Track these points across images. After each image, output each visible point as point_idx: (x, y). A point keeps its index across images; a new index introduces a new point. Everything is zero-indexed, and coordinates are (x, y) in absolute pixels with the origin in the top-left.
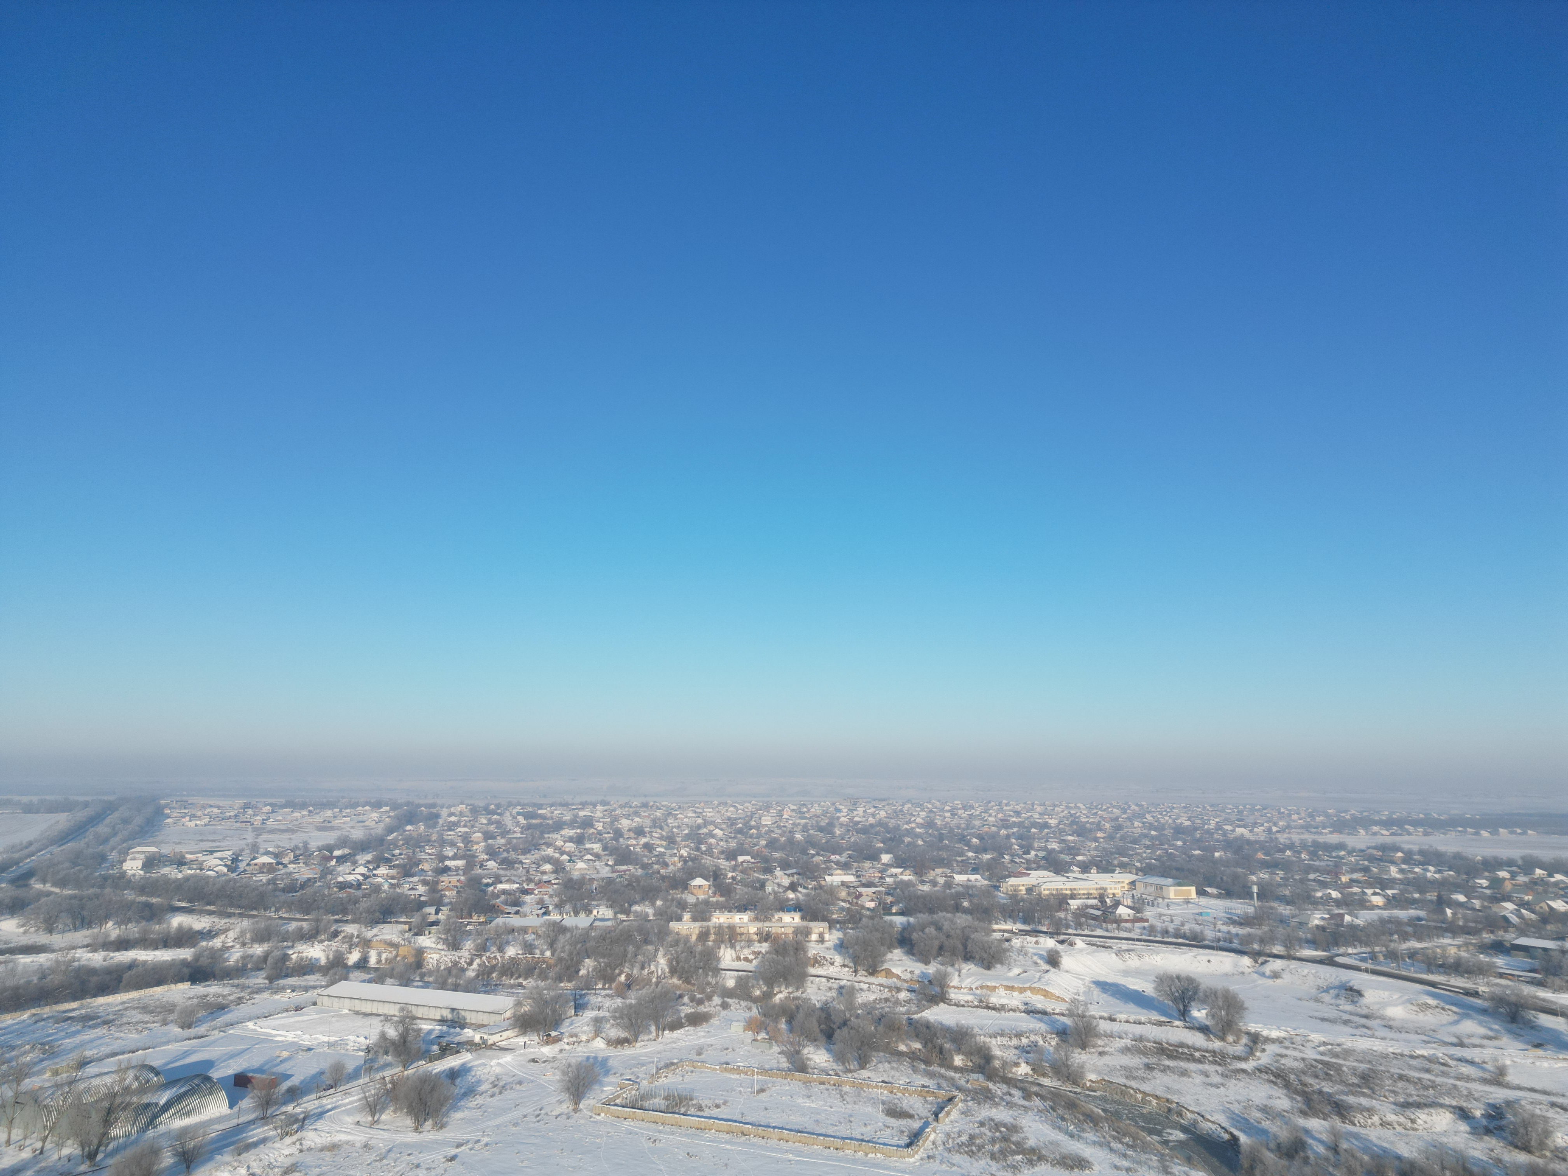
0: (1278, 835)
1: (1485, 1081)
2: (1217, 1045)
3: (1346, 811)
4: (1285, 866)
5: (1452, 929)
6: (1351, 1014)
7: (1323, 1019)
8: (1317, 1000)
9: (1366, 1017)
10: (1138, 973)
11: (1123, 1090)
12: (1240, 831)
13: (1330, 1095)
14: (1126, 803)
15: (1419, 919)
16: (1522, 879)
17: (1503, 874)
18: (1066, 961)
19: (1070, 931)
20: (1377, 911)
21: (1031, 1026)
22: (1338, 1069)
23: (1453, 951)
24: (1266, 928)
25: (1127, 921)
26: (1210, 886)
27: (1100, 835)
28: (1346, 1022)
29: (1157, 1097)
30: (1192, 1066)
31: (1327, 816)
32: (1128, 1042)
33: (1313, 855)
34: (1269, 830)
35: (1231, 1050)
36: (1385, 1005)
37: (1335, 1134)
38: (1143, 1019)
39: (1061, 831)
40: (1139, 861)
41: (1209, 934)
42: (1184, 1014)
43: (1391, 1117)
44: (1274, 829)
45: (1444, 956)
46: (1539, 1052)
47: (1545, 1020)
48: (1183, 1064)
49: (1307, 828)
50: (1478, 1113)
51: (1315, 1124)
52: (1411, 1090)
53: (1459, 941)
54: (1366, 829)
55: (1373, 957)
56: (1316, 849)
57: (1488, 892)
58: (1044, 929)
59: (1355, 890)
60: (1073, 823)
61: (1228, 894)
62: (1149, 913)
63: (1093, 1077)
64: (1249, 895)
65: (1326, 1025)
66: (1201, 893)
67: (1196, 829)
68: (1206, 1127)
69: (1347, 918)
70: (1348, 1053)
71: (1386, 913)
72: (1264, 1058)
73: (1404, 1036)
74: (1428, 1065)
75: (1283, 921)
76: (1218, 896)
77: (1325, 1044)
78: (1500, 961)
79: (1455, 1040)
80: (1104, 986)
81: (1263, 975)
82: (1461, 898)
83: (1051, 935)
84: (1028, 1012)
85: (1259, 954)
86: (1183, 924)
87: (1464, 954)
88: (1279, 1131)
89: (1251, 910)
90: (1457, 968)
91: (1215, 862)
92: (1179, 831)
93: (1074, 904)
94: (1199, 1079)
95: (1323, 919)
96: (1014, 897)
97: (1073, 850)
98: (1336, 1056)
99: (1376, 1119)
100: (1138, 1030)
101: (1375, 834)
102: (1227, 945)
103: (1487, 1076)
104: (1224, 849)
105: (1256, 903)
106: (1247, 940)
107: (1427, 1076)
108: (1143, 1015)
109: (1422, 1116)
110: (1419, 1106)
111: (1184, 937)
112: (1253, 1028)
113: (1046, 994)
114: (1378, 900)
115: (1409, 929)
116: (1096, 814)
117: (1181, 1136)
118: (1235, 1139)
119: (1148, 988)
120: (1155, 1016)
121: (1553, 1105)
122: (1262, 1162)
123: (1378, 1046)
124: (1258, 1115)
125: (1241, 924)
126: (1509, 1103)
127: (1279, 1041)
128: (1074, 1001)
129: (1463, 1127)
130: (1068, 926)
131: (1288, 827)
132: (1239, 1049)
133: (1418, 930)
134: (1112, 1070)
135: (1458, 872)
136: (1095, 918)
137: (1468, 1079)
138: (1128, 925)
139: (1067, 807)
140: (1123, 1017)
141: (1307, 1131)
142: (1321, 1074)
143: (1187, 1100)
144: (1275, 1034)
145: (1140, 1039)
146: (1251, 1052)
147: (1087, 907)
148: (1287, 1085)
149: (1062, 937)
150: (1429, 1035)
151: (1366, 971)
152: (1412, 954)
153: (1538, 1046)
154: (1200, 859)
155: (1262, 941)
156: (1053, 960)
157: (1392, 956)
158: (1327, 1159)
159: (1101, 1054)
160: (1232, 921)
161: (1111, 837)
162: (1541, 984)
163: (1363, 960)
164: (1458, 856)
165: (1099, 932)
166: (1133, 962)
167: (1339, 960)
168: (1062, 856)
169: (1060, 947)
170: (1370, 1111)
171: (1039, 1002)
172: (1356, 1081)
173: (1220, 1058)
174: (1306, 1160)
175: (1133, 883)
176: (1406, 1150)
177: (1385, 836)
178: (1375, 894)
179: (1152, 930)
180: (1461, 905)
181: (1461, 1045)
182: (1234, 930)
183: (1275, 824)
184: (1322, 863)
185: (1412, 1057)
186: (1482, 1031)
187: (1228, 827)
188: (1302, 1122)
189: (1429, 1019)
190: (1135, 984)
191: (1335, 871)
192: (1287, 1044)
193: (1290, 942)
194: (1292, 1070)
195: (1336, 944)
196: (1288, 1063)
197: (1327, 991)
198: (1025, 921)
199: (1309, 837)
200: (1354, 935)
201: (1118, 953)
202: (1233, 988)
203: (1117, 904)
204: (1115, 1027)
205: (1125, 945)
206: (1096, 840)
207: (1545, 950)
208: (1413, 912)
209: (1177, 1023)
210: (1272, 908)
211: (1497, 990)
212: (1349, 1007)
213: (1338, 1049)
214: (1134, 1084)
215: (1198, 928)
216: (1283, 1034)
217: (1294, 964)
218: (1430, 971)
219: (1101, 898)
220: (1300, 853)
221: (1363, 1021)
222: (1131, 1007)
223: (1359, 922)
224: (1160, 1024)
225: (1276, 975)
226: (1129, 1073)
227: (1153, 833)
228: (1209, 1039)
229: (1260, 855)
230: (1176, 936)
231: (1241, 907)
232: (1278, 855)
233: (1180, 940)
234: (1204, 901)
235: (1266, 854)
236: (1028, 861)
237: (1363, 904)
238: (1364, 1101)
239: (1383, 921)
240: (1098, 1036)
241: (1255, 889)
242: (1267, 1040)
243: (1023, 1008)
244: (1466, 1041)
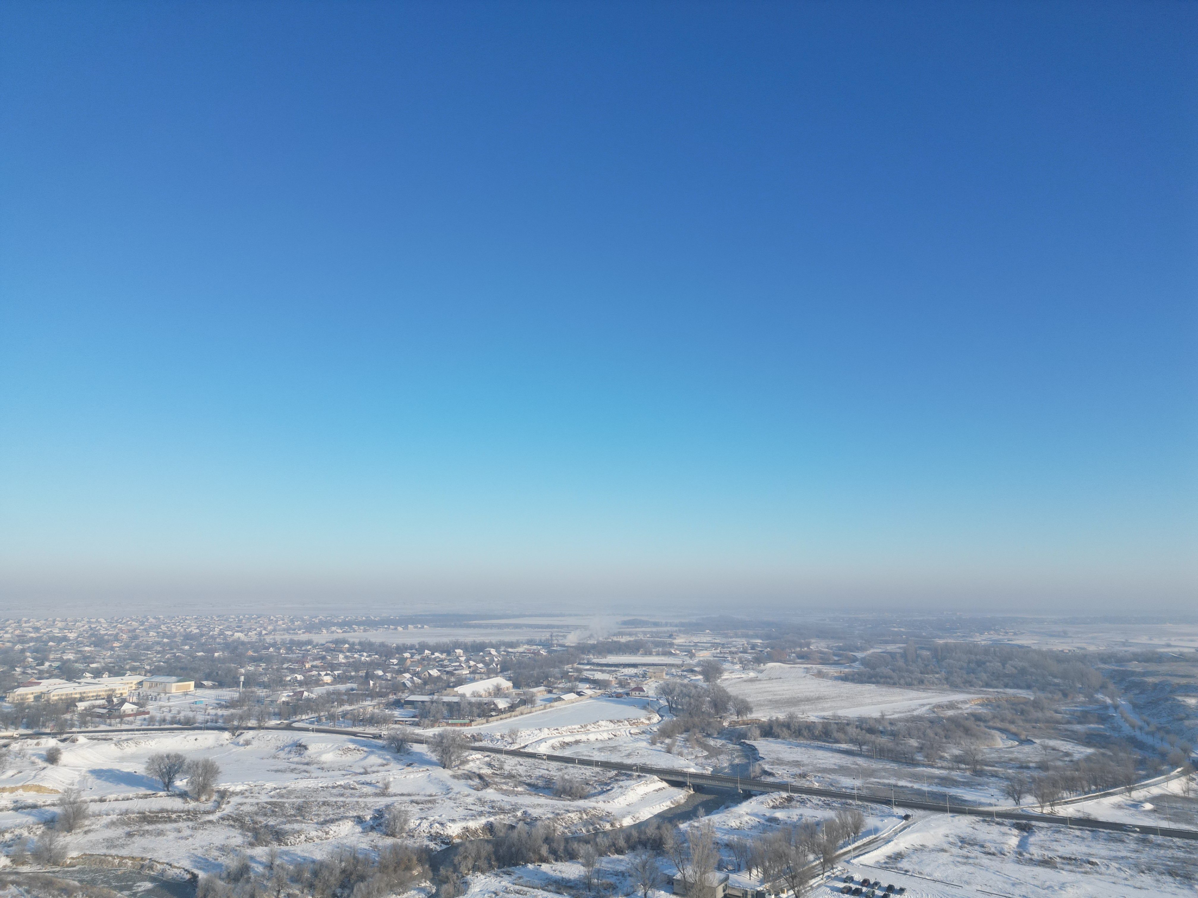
0: (266, 637)
1: (376, 795)
2: (192, 805)
3: (316, 617)
4: (268, 660)
5: (372, 695)
6: (297, 763)
7: (277, 771)
8: (275, 757)
9: (307, 764)
10: (133, 758)
11: (102, 859)
12: (237, 635)
13: (273, 826)
14: (145, 617)
15: (352, 690)
16: (417, 657)
17: (407, 655)
18: (65, 757)
19: (74, 730)
20: (326, 687)
21: (18, 821)
22: (281, 806)
23: (370, 709)
24: (245, 708)
25: (129, 715)
26: (207, 680)
27: (116, 644)
28: (293, 771)
29: (133, 858)
30: (168, 826)
31: (303, 621)
32: (114, 817)
33: (289, 650)
34: (260, 634)
35: (202, 807)
36: (320, 753)
37: (273, 855)
38: (131, 796)
39: (78, 643)
40: (149, 664)
41: (200, 718)
42: (168, 785)
43: (313, 834)
44: (264, 632)
45: (364, 713)
46: (410, 769)
47: (417, 748)
48: (160, 826)
49: (287, 630)
50: (368, 818)
51: (260, 852)
52: (330, 811)
53: (374, 702)
54: (327, 630)
55: (319, 720)
56: (291, 646)
57: (396, 667)
58: (48, 731)
59: (314, 673)
60: (92, 635)
61: (221, 684)
62: (151, 707)
63: (75, 854)
64: (237, 684)
65: (278, 775)
66: (198, 686)
67: (202, 635)
68: (172, 873)
69: (306, 694)
70: (290, 792)
71: (331, 688)
72: (227, 809)
73: (331, 773)
74: (342, 791)
75: (259, 701)
76: (213, 687)
77: (275, 789)
78: (397, 713)
79: (362, 770)
80: (98, 773)
81: (238, 744)
82: (380, 673)
83: (53, 735)
84: (16, 809)
85: (237, 728)
86: (179, 713)
87: (376, 711)
88: (231, 862)
89: (236, 695)
90: (372, 721)
91: (213, 660)
92: (188, 637)
93: (81, 706)
94: (172, 835)
95: (289, 696)
96: (20, 706)
97: (87, 659)
98: (282, 796)
99: (303, 837)
100: (125, 805)
101: (333, 632)
102: (213, 724)
103: (378, 791)
104: (223, 650)
105: (241, 689)
106: (229, 719)
107: (341, 799)
108: (132, 792)
109: (333, 828)
110: (332, 821)
111: (179, 722)
112: (222, 787)
113: (39, 789)
114: (328, 679)
115: (345, 697)
116: (115, 627)
117: (149, 885)
118: (195, 877)
119: (139, 768)
120: (142, 791)
121: (412, 802)
122: (214, 890)
123: (311, 783)
124: (216, 853)
125: (227, 707)
126: (387, 807)
127: (242, 793)
128: (67, 791)
129: (359, 829)
130: (72, 726)
131: (274, 630)
132: (209, 805)
133: (351, 697)
134: (94, 844)
135: (381, 656)
136: (100, 716)
137: (366, 795)
138: (131, 719)
139: (89, 622)
140: (113, 797)
141: (252, 858)
142: (269, 813)
143: (160, 856)
144: (239, 788)
145: (127, 812)
146: (218, 804)
147: (94, 707)
148: (243, 826)
149: (65, 736)
150: (346, 770)
151: (313, 730)
152: (344, 715)
153: (410, 765)
154: (202, 659)
155: (241, 718)
156: (52, 758)
157: (332, 717)
158: (263, 876)
159: (86, 833)
160: (220, 706)
161: (126, 646)
162: (417, 724)
163: (312, 723)
164: (382, 645)
165: (102, 727)
166: (130, 749)
167: (295, 725)
168: (77, 665)
169: (61, 745)
170: (299, 832)
171: (30, 797)
172: (293, 812)
173: (192, 815)
174: (248, 881)
175: (141, 683)
176: (318, 856)
177: (339, 633)
178: (326, 675)
179: (152, 720)
180: (379, 677)
181: (366, 773)
182: (220, 712)
183: (265, 629)
184: (295, 656)
185: (333, 787)
186: (380, 761)
187: (229, 633)
188: (249, 852)
189: (348, 758)
190: (128, 768)
191: (302, 661)
192: (247, 794)
193: (261, 718)
194: (248, 814)
195: (295, 713)
196: (246, 808)
197: (283, 749)
198: (28, 727)
199: (287, 637)
200: (309, 706)
201: (118, 743)
202: (212, 758)
203: (123, 701)
204: (104, 806)
205: (124, 736)
206: (112, 649)
207: (423, 702)
208: (349, 685)
209: (161, 793)
210: (252, 692)
211: (392, 732)
212: (297, 759)
213: (284, 791)
214: (113, 852)
215: (191, 714)
216: (246, 787)
217: (262, 732)
218: (354, 725)
219: (109, 699)
220: (279, 649)
221: (305, 767)
222: (123, 787)
223: (313, 696)
224: (146, 796)
225: (247, 743)
226: (110, 843)
227: (165, 640)
228: (186, 802)
229: (250, 653)
230: (172, 723)
231: (228, 694)
232: (264, 652)
233: (175, 726)
234: (200, 692)
235: (254, 652)
236: (41, 672)
237: (318, 682)
238: (296, 826)
239: (329, 694)
240: (86, 817)
241: (242, 678)
242: (233, 794)
243: (11, 806)
244: (369, 770)
